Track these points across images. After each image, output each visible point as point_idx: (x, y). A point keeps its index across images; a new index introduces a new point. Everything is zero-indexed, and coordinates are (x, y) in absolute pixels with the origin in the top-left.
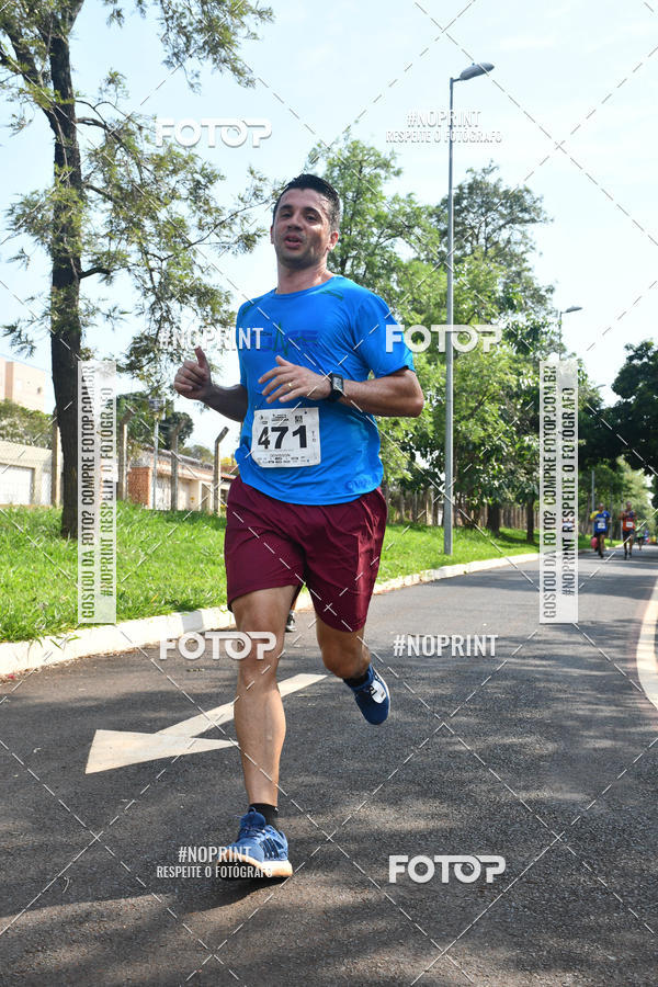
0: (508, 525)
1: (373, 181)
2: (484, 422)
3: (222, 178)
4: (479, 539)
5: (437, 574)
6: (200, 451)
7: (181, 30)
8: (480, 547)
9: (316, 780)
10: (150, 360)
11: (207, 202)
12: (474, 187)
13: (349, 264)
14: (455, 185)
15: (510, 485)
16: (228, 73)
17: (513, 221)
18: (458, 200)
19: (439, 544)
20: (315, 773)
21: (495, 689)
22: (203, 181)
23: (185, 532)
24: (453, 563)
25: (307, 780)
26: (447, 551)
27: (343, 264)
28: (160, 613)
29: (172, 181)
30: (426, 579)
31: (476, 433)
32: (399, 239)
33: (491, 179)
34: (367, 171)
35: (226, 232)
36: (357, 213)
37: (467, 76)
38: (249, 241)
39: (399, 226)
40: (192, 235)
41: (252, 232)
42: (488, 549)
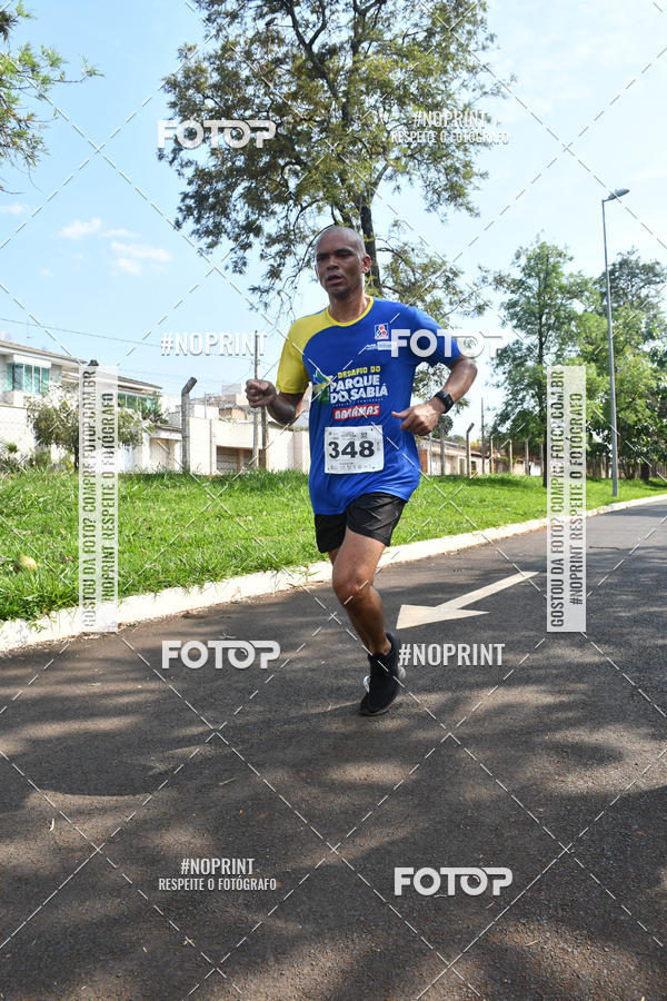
0: (655, 476)
1: (555, 267)
2: (636, 411)
3: (463, 273)
4: (635, 486)
5: (608, 509)
6: (458, 439)
7: (435, 191)
8: (636, 491)
9: (532, 633)
10: (424, 385)
11: (454, 288)
12: (624, 263)
13: (544, 317)
14: (610, 263)
15: (655, 451)
16: (464, 211)
17: (650, 283)
18: (612, 273)
19: (610, 490)
20: (532, 630)
21: (645, 579)
22: (451, 276)
23: (450, 487)
24: (619, 501)
25: (527, 634)
26: (615, 494)
27: (540, 318)
28: (437, 537)
29: (433, 278)
30: (602, 512)
31: (631, 418)
32: (575, 300)
33: (633, 258)
34: (551, 260)
35: (466, 305)
36: (547, 286)
37: (612, 197)
38: (480, 309)
39: (575, 292)
40: (447, 309)
41: (482, 303)
42: (641, 492)
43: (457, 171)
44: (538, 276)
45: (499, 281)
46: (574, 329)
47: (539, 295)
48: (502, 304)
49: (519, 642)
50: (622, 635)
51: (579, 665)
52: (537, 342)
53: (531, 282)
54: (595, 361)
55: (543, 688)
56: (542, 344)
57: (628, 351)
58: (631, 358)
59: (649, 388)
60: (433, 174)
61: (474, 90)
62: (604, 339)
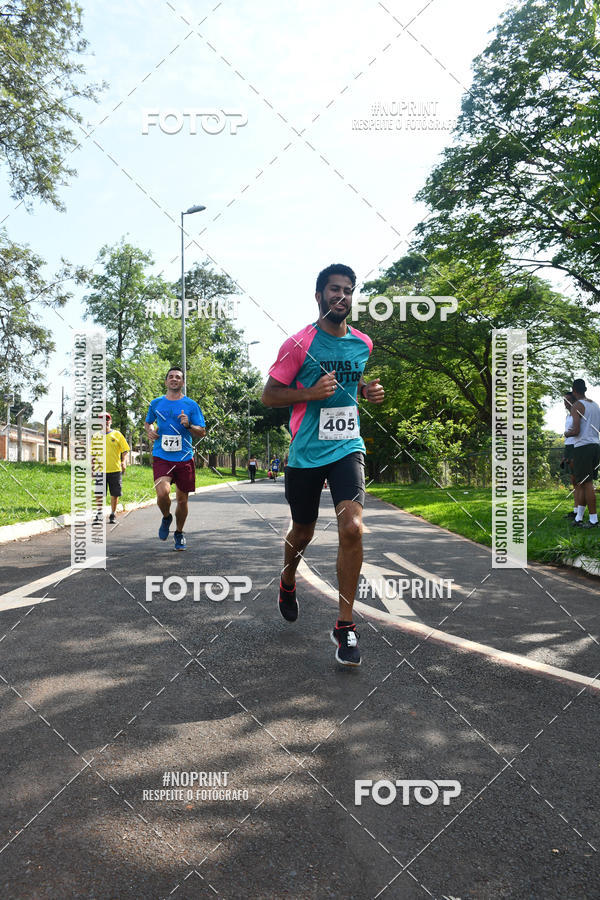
0: (221, 465)
1: (137, 269)
2: (206, 406)
3: (45, 263)
6: (38, 425)
7: (22, 179)
11: (36, 277)
12: (198, 273)
13: (124, 314)
14: (186, 270)
15: (222, 443)
16: (50, 204)
17: (220, 293)
18: (188, 280)
22: (33, 265)
23: (26, 474)
25: (92, 618)
27: (121, 314)
28: (8, 524)
29: (15, 264)
33: (208, 269)
34: (134, 261)
35: (48, 295)
36: (128, 285)
37: (191, 212)
38: (62, 300)
39: (155, 294)
40: (28, 297)
41: (64, 295)
42: (210, 480)
43: (45, 163)
44: (120, 275)
45: (81, 276)
46: (152, 328)
47: (121, 293)
48: (85, 298)
49: (84, 627)
50: (182, 614)
51: (140, 647)
52: (116, 337)
53: (114, 279)
54: (170, 359)
55: (104, 672)
56: (121, 339)
57: (200, 352)
58: (201, 357)
59: (218, 387)
60: (20, 162)
61: (66, 89)
62: (179, 339)
